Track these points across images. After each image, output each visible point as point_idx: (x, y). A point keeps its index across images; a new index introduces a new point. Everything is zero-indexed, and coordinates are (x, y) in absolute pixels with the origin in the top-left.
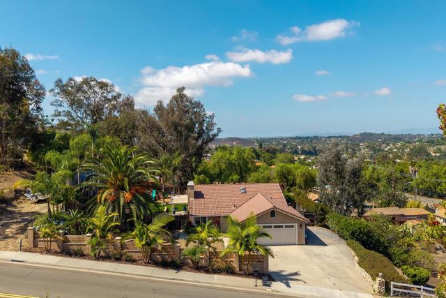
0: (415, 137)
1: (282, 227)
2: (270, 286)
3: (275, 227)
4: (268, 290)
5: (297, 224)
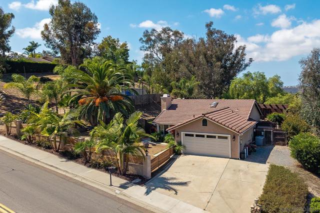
1: (215, 137)
3: (208, 137)
5: (230, 136)
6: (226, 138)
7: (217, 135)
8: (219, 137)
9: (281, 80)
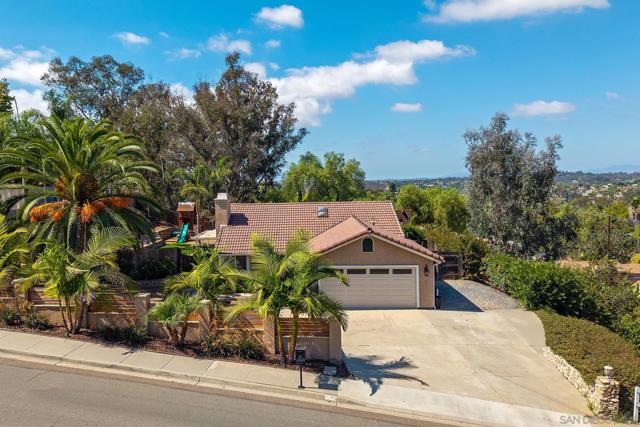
0: (631, 177)
1: (386, 271)
2: (335, 388)
3: (373, 271)
4: (329, 397)
5: (417, 267)
6: (409, 271)
7: (391, 268)
8: (396, 272)
9: (362, 168)
